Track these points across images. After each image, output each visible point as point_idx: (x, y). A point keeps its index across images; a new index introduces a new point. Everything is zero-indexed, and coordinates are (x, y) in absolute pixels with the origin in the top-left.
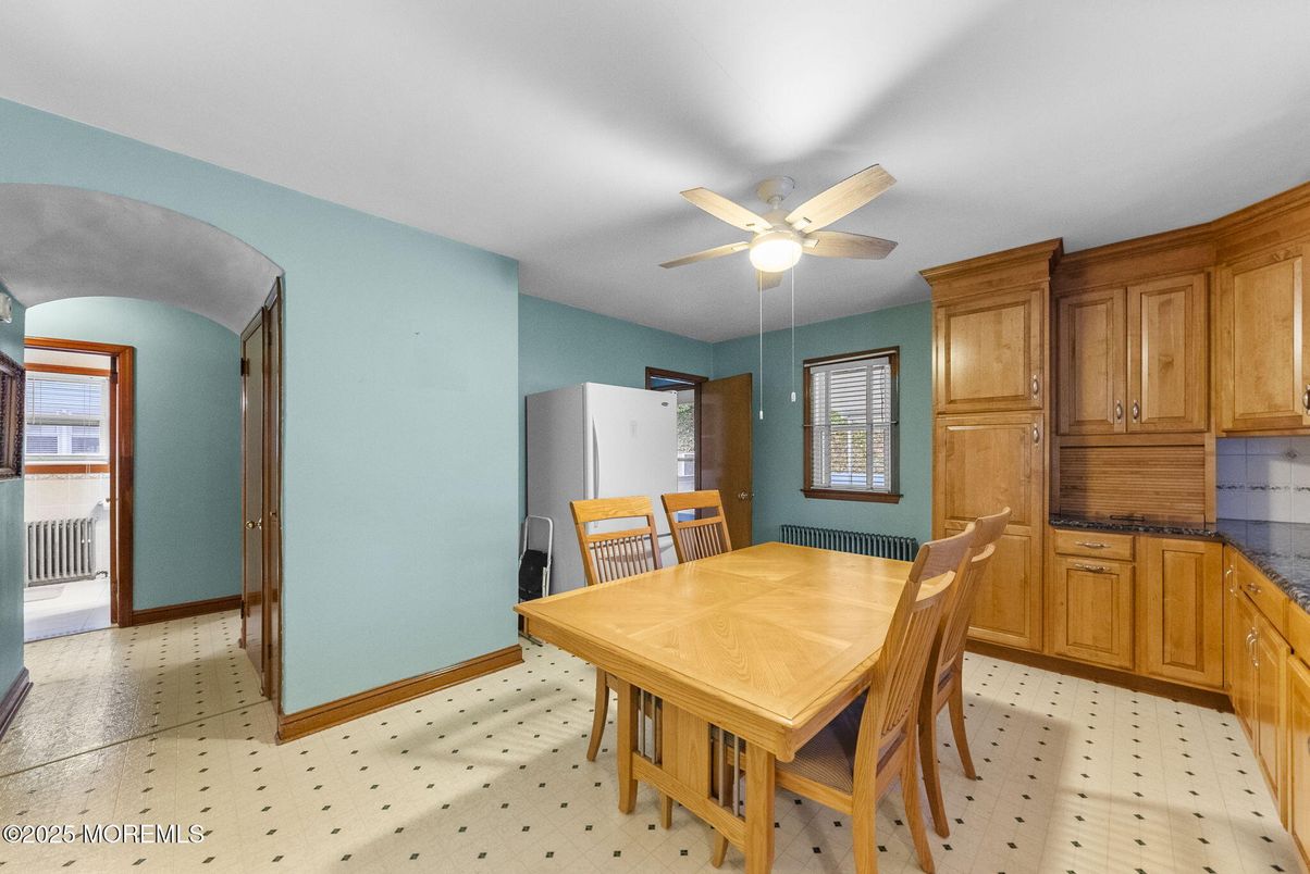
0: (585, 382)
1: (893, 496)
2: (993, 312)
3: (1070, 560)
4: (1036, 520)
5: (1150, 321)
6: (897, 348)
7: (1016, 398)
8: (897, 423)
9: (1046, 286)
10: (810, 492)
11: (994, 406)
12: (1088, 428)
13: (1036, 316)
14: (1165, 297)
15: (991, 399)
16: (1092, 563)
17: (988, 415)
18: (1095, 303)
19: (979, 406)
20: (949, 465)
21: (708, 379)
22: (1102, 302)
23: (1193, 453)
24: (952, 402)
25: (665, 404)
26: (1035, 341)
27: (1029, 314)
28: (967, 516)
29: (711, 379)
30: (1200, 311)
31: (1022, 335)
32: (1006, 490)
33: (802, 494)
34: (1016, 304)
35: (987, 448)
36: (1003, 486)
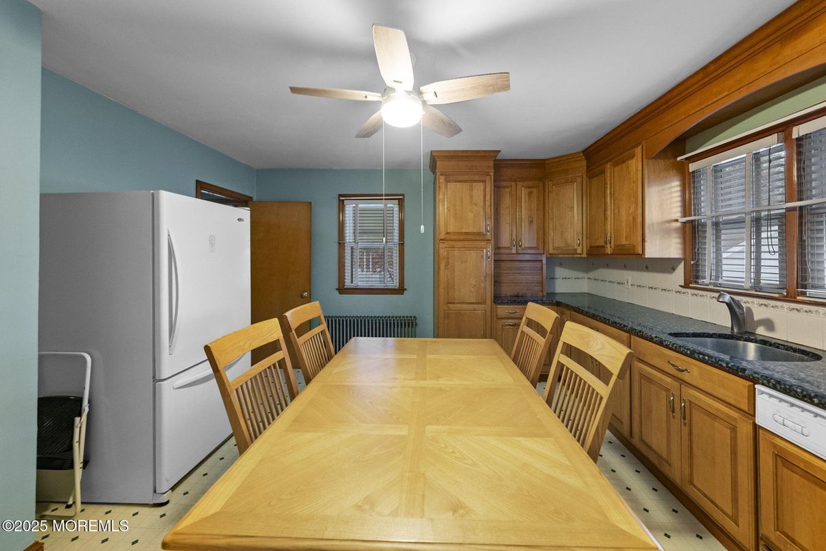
0: (159, 190)
1: (401, 290)
2: (468, 184)
3: (503, 321)
4: (489, 302)
5: (525, 200)
6: (403, 195)
7: (480, 234)
8: (403, 244)
9: (492, 174)
10: (342, 290)
11: (470, 237)
12: (503, 251)
13: (488, 189)
14: (530, 190)
15: (467, 233)
16: (512, 321)
17: (467, 243)
18: (505, 187)
19: (461, 237)
20: (446, 271)
21: (252, 198)
22: (508, 187)
23: (538, 265)
24: (448, 233)
25: (240, 220)
26: (488, 203)
27: (485, 188)
28: (456, 301)
29: (255, 199)
30: (541, 199)
31: (482, 199)
32: (475, 285)
33: (337, 292)
34: (480, 181)
35: (466, 261)
36: (474, 283)
